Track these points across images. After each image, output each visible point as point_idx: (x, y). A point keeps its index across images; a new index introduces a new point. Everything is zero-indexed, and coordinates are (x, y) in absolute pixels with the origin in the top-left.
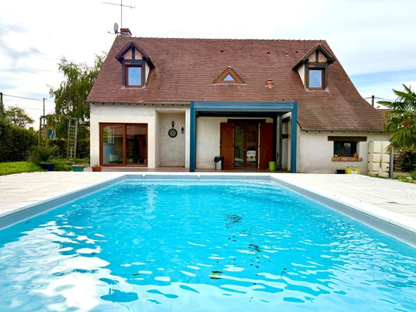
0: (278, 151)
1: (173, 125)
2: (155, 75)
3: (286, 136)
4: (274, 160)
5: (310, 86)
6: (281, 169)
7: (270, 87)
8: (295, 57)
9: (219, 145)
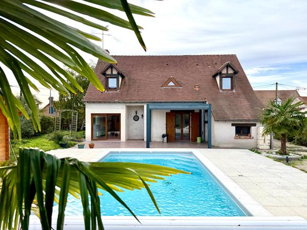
0: (203, 130)
1: (136, 113)
2: (125, 82)
3: (207, 122)
4: (200, 136)
5: (223, 88)
6: (205, 141)
7: (197, 89)
8: (214, 67)
9: (165, 127)
